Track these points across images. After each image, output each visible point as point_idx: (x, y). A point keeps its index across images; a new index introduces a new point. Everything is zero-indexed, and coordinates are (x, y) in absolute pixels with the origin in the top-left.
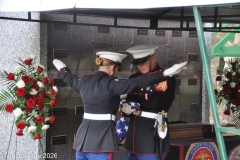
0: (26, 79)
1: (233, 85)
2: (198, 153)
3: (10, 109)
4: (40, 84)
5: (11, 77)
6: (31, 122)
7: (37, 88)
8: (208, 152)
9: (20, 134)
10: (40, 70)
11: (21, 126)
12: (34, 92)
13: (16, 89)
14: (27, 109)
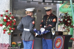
0: (6, 16)
1: (66, 20)
2: (57, 40)
3: (1, 25)
4: (11, 18)
5: (2, 16)
6: (8, 30)
7: (10, 19)
8: (60, 39)
9: (4, 33)
10: (10, 14)
11: (5, 31)
12: (9, 20)
13: (4, 19)
14: (7, 26)
